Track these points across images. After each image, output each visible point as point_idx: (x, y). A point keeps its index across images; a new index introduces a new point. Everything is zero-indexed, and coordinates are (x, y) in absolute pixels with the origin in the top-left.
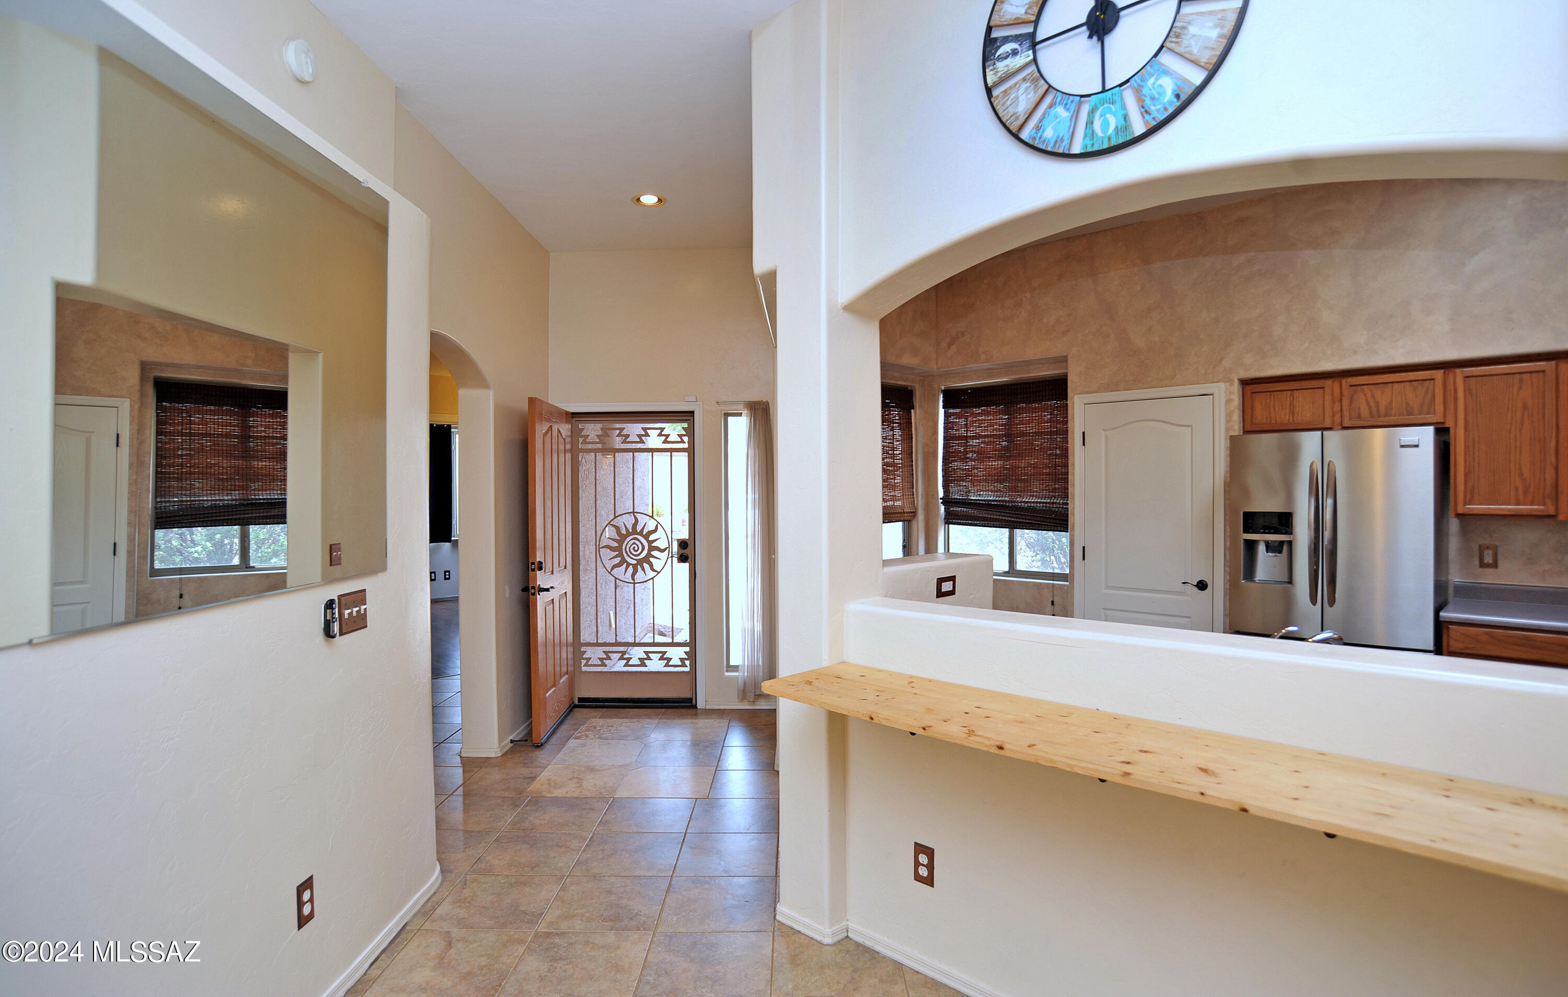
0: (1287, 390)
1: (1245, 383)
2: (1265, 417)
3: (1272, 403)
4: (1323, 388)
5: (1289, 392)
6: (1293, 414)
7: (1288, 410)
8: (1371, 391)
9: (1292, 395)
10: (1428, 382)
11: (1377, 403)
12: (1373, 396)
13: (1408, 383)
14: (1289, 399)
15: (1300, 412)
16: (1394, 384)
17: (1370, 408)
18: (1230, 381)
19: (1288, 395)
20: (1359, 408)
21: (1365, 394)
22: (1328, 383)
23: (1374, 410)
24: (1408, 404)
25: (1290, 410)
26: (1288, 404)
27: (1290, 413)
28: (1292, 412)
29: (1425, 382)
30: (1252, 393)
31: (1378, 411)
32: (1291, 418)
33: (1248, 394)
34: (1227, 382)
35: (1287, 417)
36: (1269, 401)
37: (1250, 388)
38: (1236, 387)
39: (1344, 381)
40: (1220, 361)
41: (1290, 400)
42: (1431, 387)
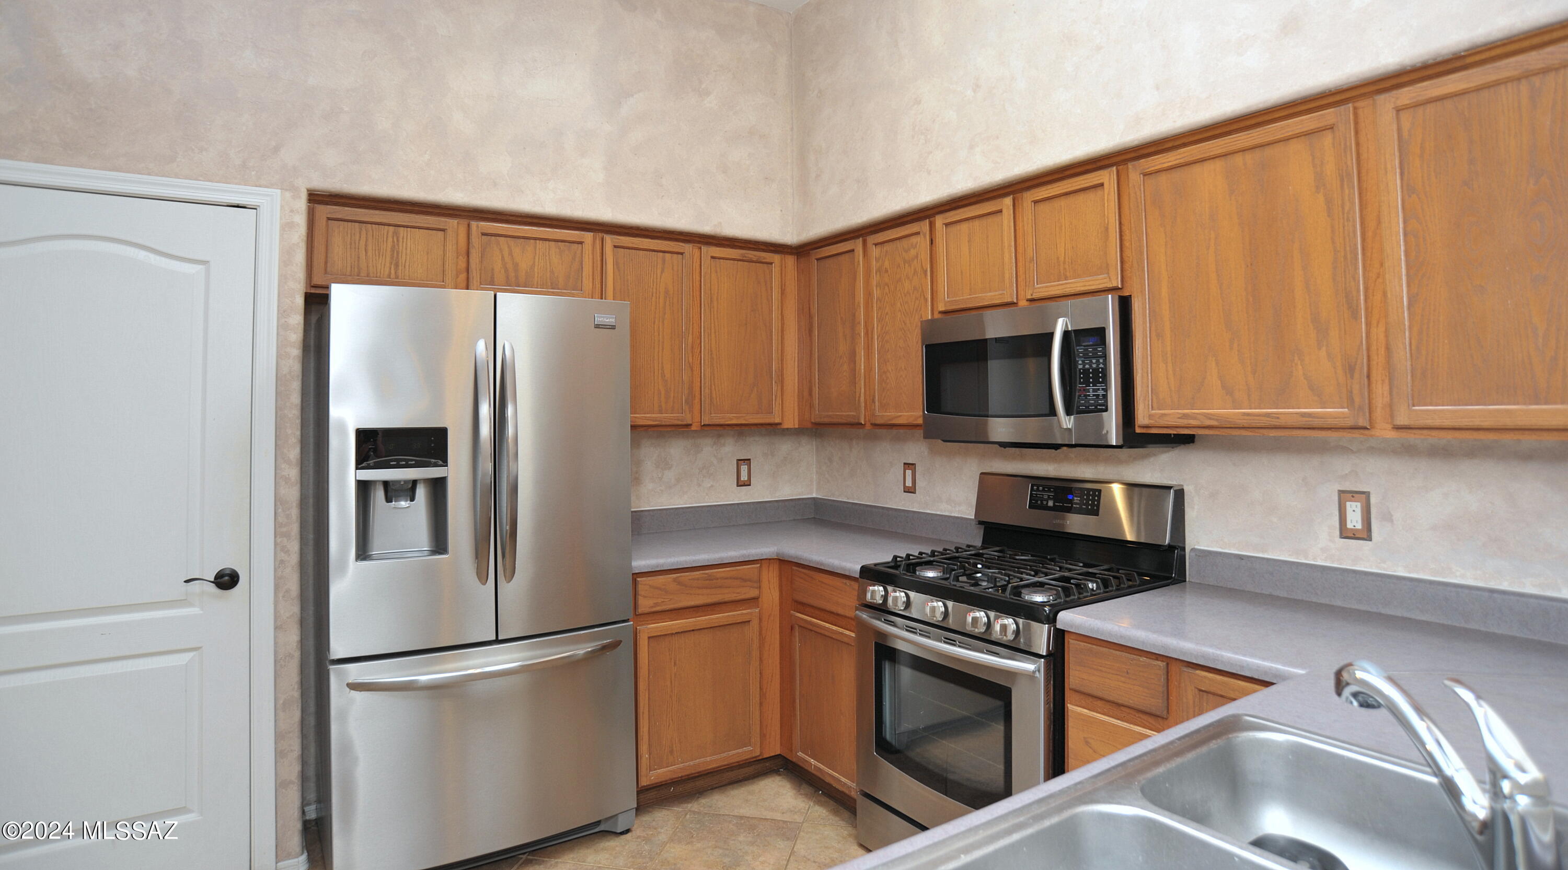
0: (389, 225)
1: (316, 198)
2: (349, 265)
3: (362, 243)
4: (443, 230)
5: (391, 228)
6: (397, 265)
7: (388, 259)
8: (509, 247)
9: (396, 234)
10: (576, 245)
11: (516, 266)
12: (511, 254)
13: (553, 243)
14: (390, 239)
15: (407, 264)
16: (538, 241)
17: (506, 270)
18: (293, 189)
19: (390, 234)
20: (493, 269)
21: (501, 250)
22: (452, 223)
23: (512, 274)
24: (552, 272)
25: (392, 257)
26: (389, 249)
27: (391, 263)
28: (394, 262)
29: (572, 244)
30: (329, 219)
31: (517, 277)
32: (393, 272)
33: (321, 222)
34: (286, 190)
35: (387, 270)
36: (357, 238)
37: (323, 211)
38: (302, 204)
39: (474, 224)
40: (276, 150)
41: (393, 241)
42: (579, 252)
